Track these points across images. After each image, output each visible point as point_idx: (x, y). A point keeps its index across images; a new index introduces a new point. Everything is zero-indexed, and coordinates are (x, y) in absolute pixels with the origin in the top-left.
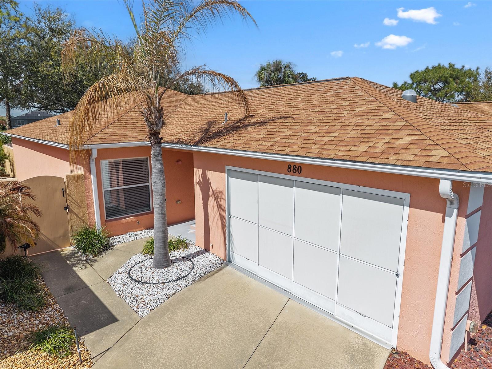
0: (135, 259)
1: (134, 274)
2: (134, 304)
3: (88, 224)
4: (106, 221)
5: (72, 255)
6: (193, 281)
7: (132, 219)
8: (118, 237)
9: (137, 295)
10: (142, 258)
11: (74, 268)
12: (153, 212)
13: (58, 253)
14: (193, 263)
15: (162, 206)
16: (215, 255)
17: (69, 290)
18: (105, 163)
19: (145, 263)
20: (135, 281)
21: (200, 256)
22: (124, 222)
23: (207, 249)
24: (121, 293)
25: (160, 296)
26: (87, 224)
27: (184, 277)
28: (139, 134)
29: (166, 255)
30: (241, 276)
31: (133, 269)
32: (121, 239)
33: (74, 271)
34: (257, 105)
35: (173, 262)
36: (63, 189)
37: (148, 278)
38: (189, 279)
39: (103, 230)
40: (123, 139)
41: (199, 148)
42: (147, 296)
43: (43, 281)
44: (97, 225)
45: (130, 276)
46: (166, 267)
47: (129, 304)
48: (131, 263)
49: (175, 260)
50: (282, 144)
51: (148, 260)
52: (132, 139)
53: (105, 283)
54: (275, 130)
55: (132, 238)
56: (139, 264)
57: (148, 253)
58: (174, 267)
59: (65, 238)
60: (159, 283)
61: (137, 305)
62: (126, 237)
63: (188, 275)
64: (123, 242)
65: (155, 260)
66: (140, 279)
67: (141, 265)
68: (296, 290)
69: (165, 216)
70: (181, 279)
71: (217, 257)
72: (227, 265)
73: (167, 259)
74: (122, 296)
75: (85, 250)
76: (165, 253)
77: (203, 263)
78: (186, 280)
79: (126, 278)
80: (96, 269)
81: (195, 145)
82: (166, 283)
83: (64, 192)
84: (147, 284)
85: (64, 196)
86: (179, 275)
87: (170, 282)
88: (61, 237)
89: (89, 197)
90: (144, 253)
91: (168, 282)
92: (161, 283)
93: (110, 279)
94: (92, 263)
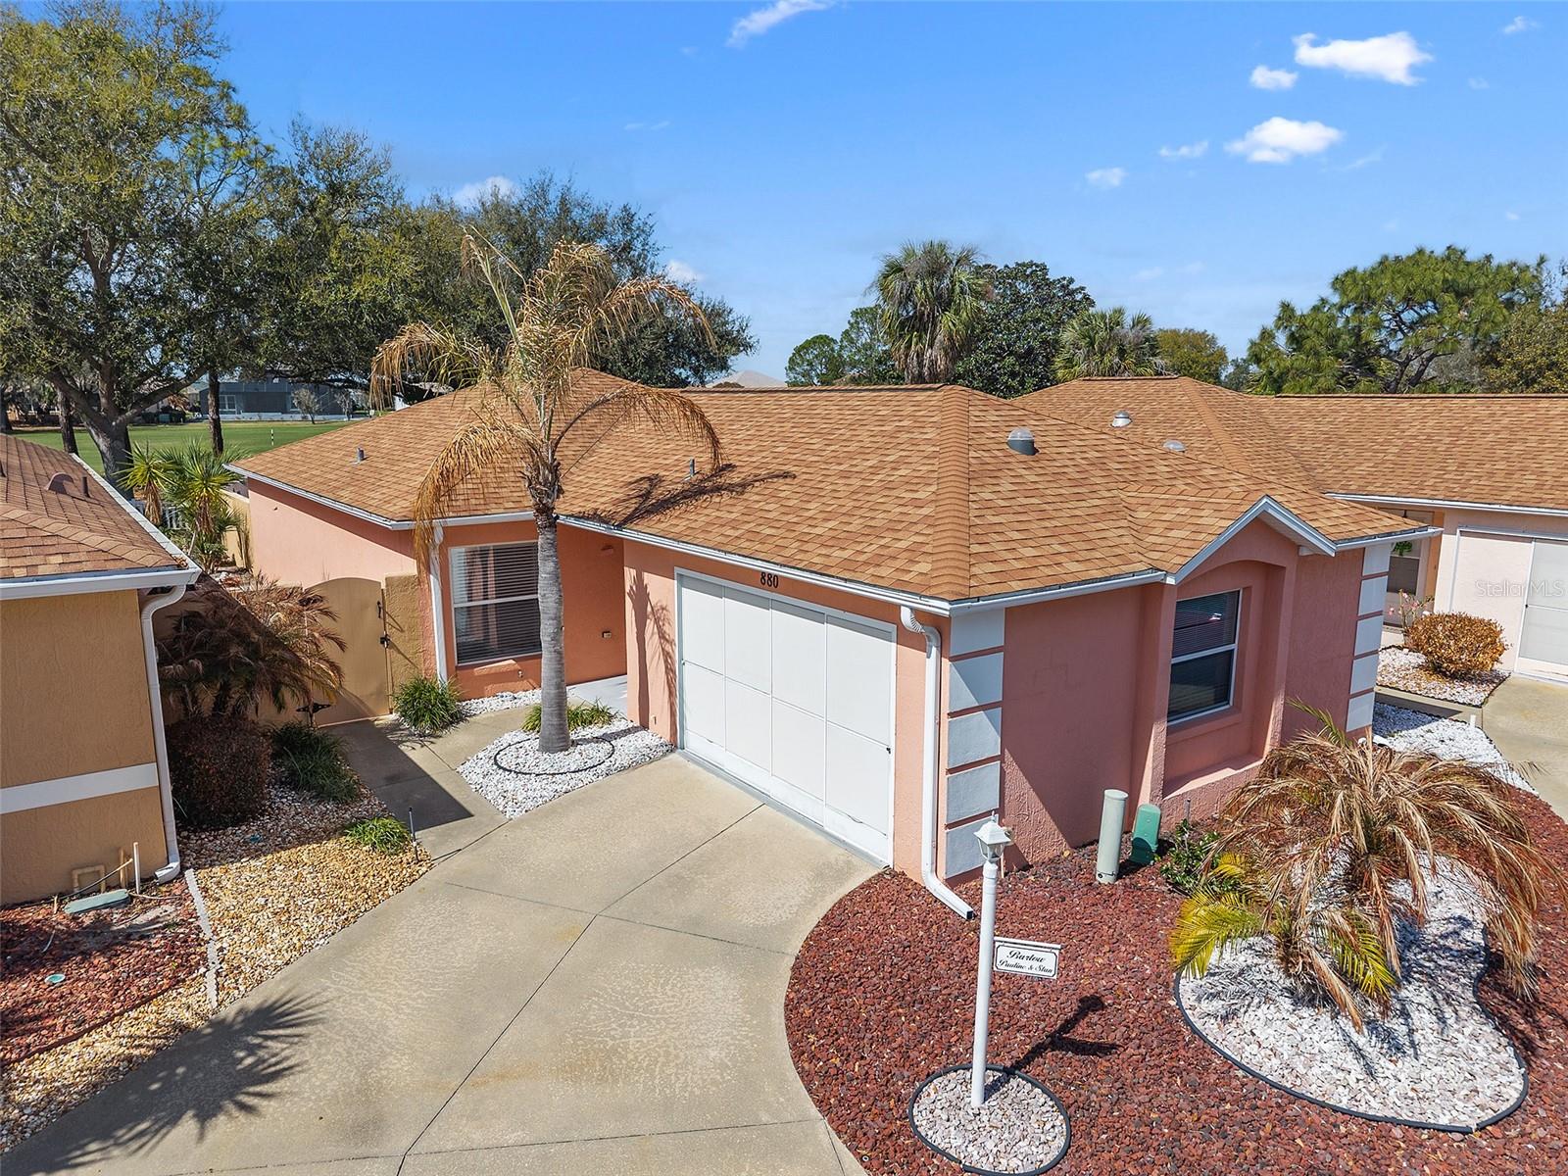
0: (508, 737)
1: (504, 760)
2: (500, 801)
3: (424, 671)
4: (457, 667)
5: (395, 727)
6: (606, 774)
7: (508, 665)
8: (480, 700)
9: (505, 789)
10: (522, 736)
11: (402, 748)
13: (371, 723)
14: (613, 747)
15: (555, 638)
17: (392, 779)
18: (458, 554)
19: (526, 743)
20: (505, 770)
21: (629, 736)
22: (493, 671)
23: (644, 726)
24: (478, 787)
25: (545, 793)
26: (420, 671)
27: (591, 768)
29: (563, 732)
30: (694, 771)
31: (502, 753)
32: (486, 704)
33: (402, 752)
35: (575, 743)
36: (379, 603)
37: (527, 766)
38: (600, 772)
39: (451, 685)
40: (494, 506)
41: (627, 534)
42: (523, 792)
43: (349, 765)
44: (439, 676)
45: (496, 763)
46: (561, 751)
47: (492, 801)
48: (500, 744)
49: (581, 740)
50: (753, 536)
51: (530, 740)
52: (512, 505)
53: (454, 771)
54: (758, 505)
55: (508, 704)
56: (513, 746)
57: (532, 728)
58: (576, 750)
59: (380, 694)
60: (545, 774)
61: (504, 803)
62: (496, 701)
63: (600, 764)
64: (489, 709)
65: (542, 738)
66: (513, 767)
67: (517, 747)
68: (777, 790)
69: (561, 658)
70: (586, 770)
71: (658, 737)
72: (673, 751)
73: (563, 737)
74: (480, 790)
75: (416, 720)
76: (560, 725)
77: (631, 748)
78: (595, 772)
79: (489, 766)
81: (620, 527)
82: (558, 774)
83: (381, 607)
84: (524, 775)
85: (380, 617)
86: (582, 764)
87: (565, 773)
88: (372, 695)
89: (425, 620)
90: (526, 729)
91: (562, 774)
92: (549, 774)
93: (462, 767)
94: (432, 739)
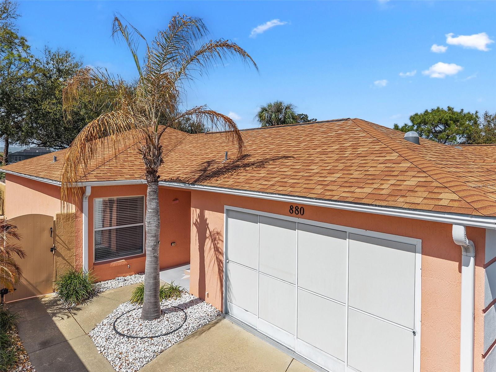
0: (122, 308)
1: (120, 326)
2: (117, 363)
3: (75, 267)
4: (94, 264)
5: (54, 302)
6: (185, 335)
7: (122, 262)
8: (106, 282)
9: (121, 351)
10: (130, 307)
11: (54, 318)
12: (145, 255)
13: (37, 300)
14: (186, 314)
15: (154, 249)
16: (210, 305)
17: (45, 344)
18: (98, 202)
19: (133, 313)
20: (120, 334)
21: (194, 306)
22: (114, 265)
23: (202, 298)
24: (102, 349)
25: (147, 354)
26: (73, 267)
27: (175, 331)
28: (136, 171)
29: (156, 305)
30: (238, 331)
31: (119, 320)
32: (109, 285)
33: (53, 321)
34: (258, 144)
35: (163, 312)
36: (51, 229)
37: (135, 332)
38: (181, 334)
39: (90, 274)
40: (120, 177)
41: (197, 187)
42: (132, 353)
43: (17, 333)
44: (84, 269)
45: (115, 328)
46: (155, 319)
47: (111, 363)
48: (117, 313)
49: (167, 309)
50: (283, 184)
51: (136, 310)
52: (129, 177)
53: (87, 336)
54: (275, 170)
55: (121, 284)
56: (125, 315)
57: (137, 301)
58: (164, 318)
59: (47, 282)
60: (146, 337)
61: (120, 364)
62: (115, 282)
63: (180, 328)
64: (111, 288)
65: (144, 310)
66: (126, 332)
67: (128, 315)
68: (301, 348)
69: (157, 260)
70: (172, 333)
71: (213, 307)
72: (224, 318)
73: (157, 309)
74: (103, 352)
75: (68, 297)
76: (155, 302)
77: (197, 315)
78: (178, 334)
79: (110, 331)
80: (78, 320)
81: (193, 184)
82: (155, 337)
83: (52, 231)
84: (133, 339)
85: (51, 236)
86: (169, 328)
87: (159, 336)
88: (43, 281)
89: (78, 237)
90: (133, 302)
91: (157, 337)
92: (149, 337)
93: (92, 332)
94: (75, 312)
